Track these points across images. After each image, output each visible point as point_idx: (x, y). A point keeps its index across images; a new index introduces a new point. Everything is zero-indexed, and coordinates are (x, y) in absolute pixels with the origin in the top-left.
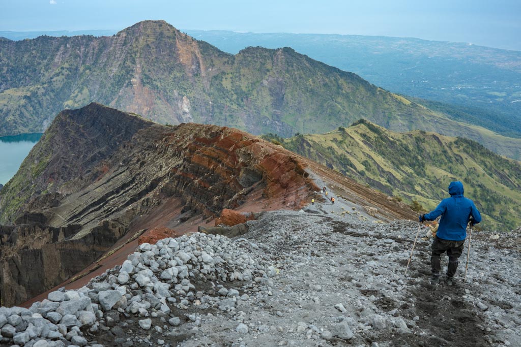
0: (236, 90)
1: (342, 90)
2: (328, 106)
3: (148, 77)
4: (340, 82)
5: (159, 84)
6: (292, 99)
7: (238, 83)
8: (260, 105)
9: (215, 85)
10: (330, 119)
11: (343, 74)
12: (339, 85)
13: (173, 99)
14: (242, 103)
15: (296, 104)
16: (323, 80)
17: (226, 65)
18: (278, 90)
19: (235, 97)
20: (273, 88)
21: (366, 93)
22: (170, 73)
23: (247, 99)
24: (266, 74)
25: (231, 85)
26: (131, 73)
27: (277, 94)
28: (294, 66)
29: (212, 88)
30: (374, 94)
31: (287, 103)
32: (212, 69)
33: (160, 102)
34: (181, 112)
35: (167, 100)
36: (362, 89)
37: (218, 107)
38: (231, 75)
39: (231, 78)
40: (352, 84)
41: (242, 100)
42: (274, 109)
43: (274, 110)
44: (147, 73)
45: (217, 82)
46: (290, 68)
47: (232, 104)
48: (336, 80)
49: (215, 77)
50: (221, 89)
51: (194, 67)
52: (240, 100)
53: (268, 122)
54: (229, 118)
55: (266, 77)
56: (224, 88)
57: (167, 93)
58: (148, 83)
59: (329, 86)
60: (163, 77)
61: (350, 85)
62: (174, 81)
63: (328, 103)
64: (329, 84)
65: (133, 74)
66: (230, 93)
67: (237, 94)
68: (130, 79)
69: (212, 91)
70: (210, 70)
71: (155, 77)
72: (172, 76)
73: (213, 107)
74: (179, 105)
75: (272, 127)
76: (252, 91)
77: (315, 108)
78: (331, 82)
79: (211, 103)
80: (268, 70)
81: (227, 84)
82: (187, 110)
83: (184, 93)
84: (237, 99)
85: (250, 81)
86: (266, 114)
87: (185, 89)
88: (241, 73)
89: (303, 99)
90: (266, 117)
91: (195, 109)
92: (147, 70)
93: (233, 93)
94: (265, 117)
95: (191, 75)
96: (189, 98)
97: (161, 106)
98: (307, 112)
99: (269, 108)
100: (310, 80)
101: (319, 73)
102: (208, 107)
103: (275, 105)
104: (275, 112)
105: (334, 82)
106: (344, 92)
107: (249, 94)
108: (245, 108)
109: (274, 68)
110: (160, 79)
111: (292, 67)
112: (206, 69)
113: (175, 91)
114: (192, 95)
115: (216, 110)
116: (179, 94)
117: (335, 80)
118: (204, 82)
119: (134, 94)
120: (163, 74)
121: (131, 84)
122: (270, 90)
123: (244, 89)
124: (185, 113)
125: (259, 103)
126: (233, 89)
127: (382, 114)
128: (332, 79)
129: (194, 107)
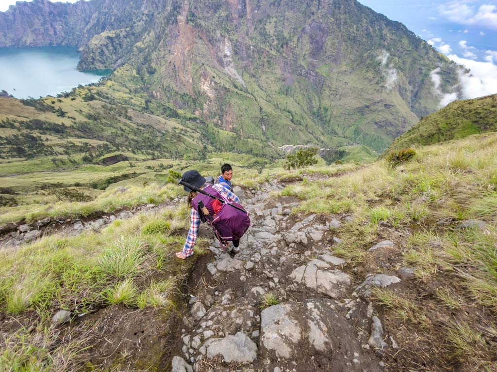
0: (278, 36)
1: (385, 40)
2: (368, 56)
3: (193, 15)
4: (384, 32)
5: (203, 23)
6: (331, 47)
7: (280, 28)
8: (298, 53)
9: (258, 29)
10: (367, 71)
11: (389, 23)
12: (381, 36)
13: (216, 40)
14: (282, 49)
15: (334, 54)
16: (367, 29)
17: (272, 6)
18: (318, 38)
19: (276, 42)
20: (315, 36)
21: (408, 46)
22: (215, 12)
23: (287, 46)
24: (310, 17)
25: (274, 30)
26: (178, 10)
27: (317, 41)
29: (255, 32)
30: (417, 48)
31: (326, 52)
32: (258, 10)
33: (201, 41)
34: (221, 55)
35: (210, 41)
36: (405, 41)
37: (258, 52)
38: (275, 19)
39: (275, 22)
40: (396, 35)
41: (282, 46)
42: (312, 58)
43: (311, 60)
44: (194, 10)
45: (261, 26)
46: (336, 11)
47: (271, 50)
48: (381, 30)
49: (260, 21)
50: (264, 35)
51: (239, 7)
52: (280, 46)
53: (303, 72)
54: (266, 64)
55: (309, 21)
56: (266, 32)
57: (210, 33)
58: (192, 21)
59: (371, 36)
60: (208, 15)
61: (394, 37)
62: (218, 21)
63: (370, 53)
64: (372, 34)
65: (181, 11)
66: (271, 39)
67: (278, 39)
68: (176, 16)
69: (255, 36)
70: (256, 11)
71: (200, 15)
72: (217, 15)
73: (253, 51)
74: (221, 47)
75: (306, 77)
76: (293, 37)
77: (353, 59)
78: (375, 31)
79: (252, 47)
80: (313, 14)
81: (270, 28)
82: (228, 54)
83: (226, 35)
84: (277, 45)
85: (293, 26)
86: (303, 63)
87: (228, 30)
88: (286, 17)
89: (342, 48)
90: (302, 66)
91: (236, 53)
92: (193, 7)
93: (274, 38)
94: (301, 66)
95: (236, 16)
96: (231, 40)
98: (344, 63)
99: (306, 57)
100: (355, 26)
101: (365, 21)
102: (249, 52)
103: (314, 55)
104: (312, 61)
105: (377, 32)
106: (386, 43)
107: (289, 40)
108: (284, 55)
109: (320, 11)
110: (206, 19)
112: (252, 10)
113: (217, 32)
114: (235, 38)
115: (256, 55)
116: (222, 36)
117: (379, 30)
118: (249, 25)
119: (179, 32)
120: (208, 12)
121: (177, 22)
122: (311, 37)
123: (286, 35)
124: (226, 56)
125: (297, 51)
126: (276, 34)
127: (419, 71)
128: (377, 28)
129: (235, 51)
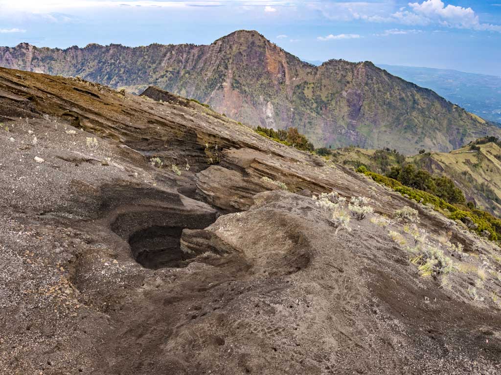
0: (316, 99)
1: (418, 105)
2: (405, 120)
3: (237, 82)
4: (416, 98)
5: (247, 89)
6: (369, 111)
7: (318, 93)
8: (337, 114)
9: (297, 94)
10: (405, 132)
11: (419, 89)
12: (414, 101)
13: (259, 103)
14: (321, 112)
15: (372, 116)
16: (400, 94)
17: (309, 75)
18: (355, 102)
19: (315, 105)
20: (351, 100)
21: (442, 109)
22: (258, 79)
23: (326, 109)
24: (346, 86)
25: (312, 94)
26: (223, 78)
27: (354, 105)
28: (374, 80)
29: (294, 96)
30: (449, 111)
31: (364, 114)
32: (296, 78)
33: (247, 105)
34: (264, 117)
35: (254, 104)
36: (437, 105)
37: (298, 114)
38: (312, 85)
39: (313, 88)
40: (428, 100)
41: (321, 109)
42: (350, 119)
43: (350, 120)
44: (237, 78)
45: (300, 91)
46: (370, 81)
47: (312, 112)
48: (413, 95)
49: (298, 86)
50: (302, 98)
51: (280, 76)
52: (319, 109)
53: (343, 131)
54: (308, 125)
55: (346, 89)
56: (305, 96)
57: (254, 98)
58: (237, 87)
59: (405, 101)
60: (251, 82)
61: (426, 101)
62: (261, 87)
63: (405, 116)
64: (405, 99)
65: (225, 79)
66: (310, 102)
67: (316, 102)
68: (222, 83)
69: (294, 99)
70: (294, 79)
71: (244, 83)
72: (259, 82)
73: (294, 113)
74: (264, 109)
75: (346, 136)
76: (331, 101)
77: (390, 120)
78: (408, 97)
79: (292, 109)
80: (348, 82)
81: (308, 93)
82: (270, 115)
83: (269, 99)
84: (317, 107)
85: (330, 92)
86: (343, 124)
87: (270, 95)
88: (323, 84)
89: (379, 112)
90: (342, 126)
91: (277, 114)
92: (237, 75)
93: (313, 101)
94: (340, 126)
95: (276, 83)
96: (273, 104)
97: (247, 109)
98: (383, 124)
99: (345, 117)
100: (388, 93)
101: (397, 88)
102: (289, 113)
103: (352, 116)
104: (351, 122)
105: (410, 97)
106: (419, 107)
107: (328, 104)
108: (323, 116)
109: (354, 80)
110: (249, 85)
111: (372, 80)
112: (291, 78)
113: (261, 96)
114: (276, 101)
115: (297, 117)
116: (264, 100)
117: (411, 95)
118: (287, 90)
119: (224, 97)
120: (251, 80)
121: (222, 87)
122: (348, 101)
123: (324, 99)
124: (268, 117)
125: (336, 113)
126: (314, 98)
127: (456, 131)
128: (409, 94)
129: (276, 112)
